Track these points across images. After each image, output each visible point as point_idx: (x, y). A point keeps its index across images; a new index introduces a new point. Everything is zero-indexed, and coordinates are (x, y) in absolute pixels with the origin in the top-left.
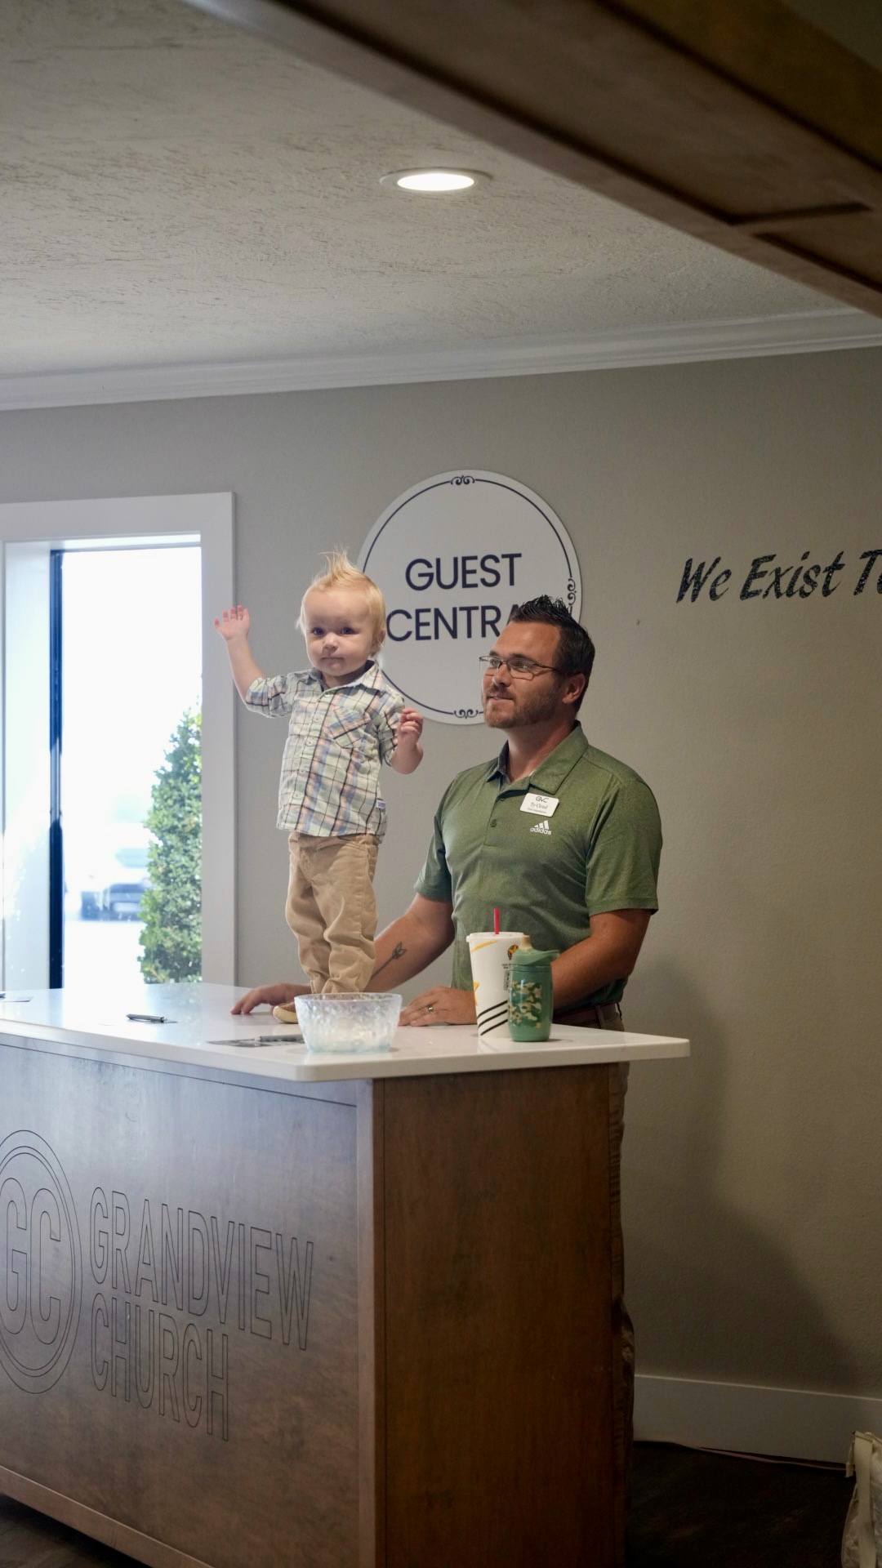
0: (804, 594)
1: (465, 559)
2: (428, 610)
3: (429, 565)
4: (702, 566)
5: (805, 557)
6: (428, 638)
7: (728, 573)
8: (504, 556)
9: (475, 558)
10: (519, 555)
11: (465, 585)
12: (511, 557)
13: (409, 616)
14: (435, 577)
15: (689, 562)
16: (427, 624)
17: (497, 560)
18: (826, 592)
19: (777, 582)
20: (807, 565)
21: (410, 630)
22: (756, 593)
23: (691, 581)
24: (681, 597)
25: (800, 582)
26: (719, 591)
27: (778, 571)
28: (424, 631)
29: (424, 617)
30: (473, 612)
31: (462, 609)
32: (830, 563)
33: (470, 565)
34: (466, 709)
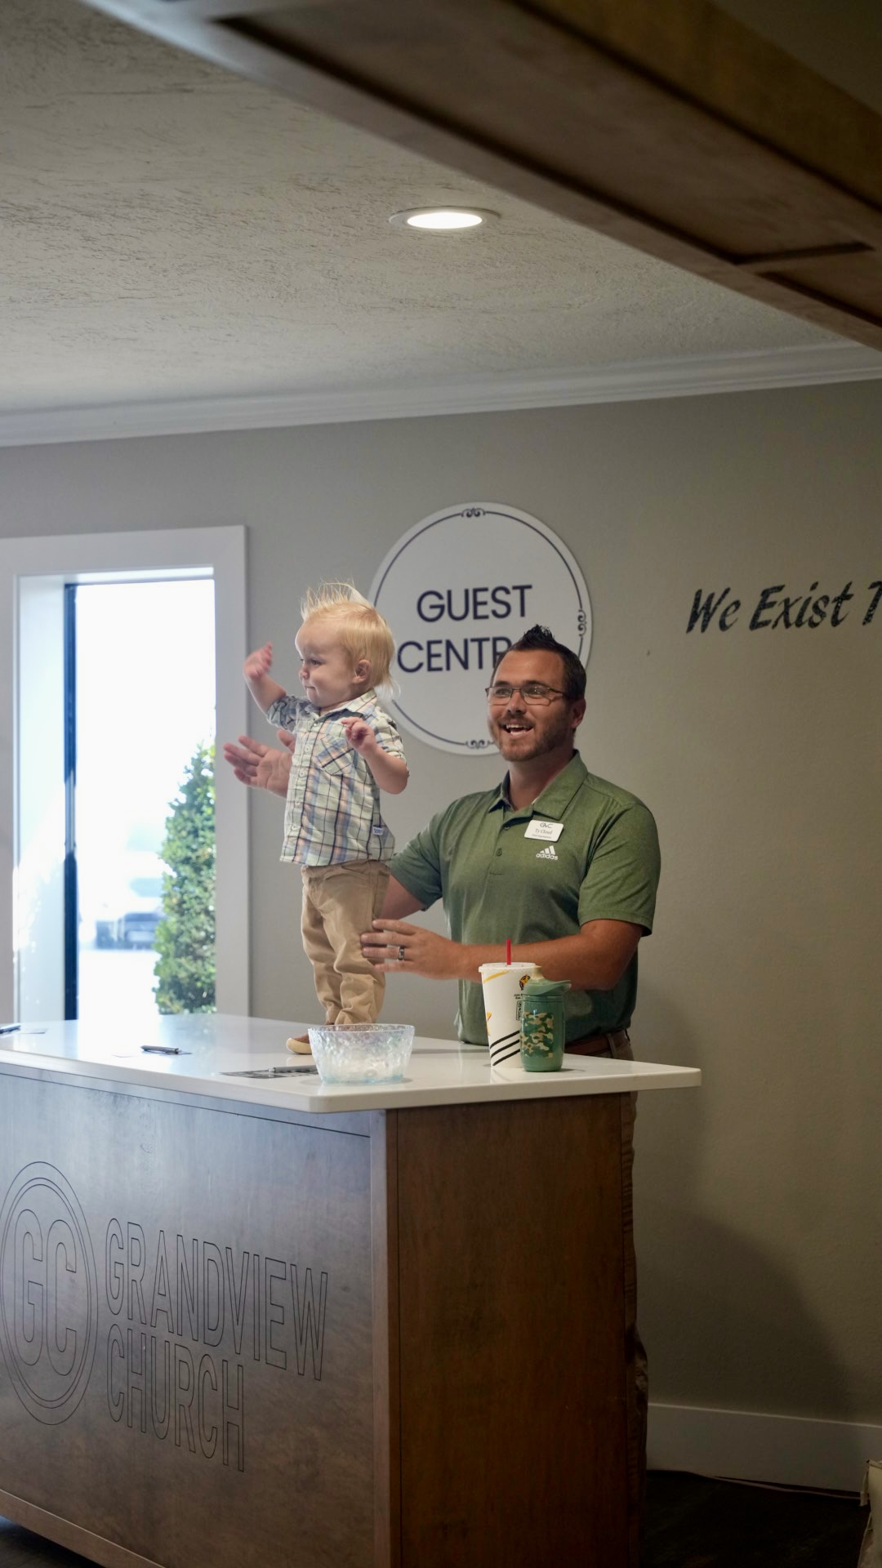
0: (813, 624)
1: (476, 591)
2: (439, 642)
3: (440, 597)
4: (711, 597)
5: (814, 587)
6: (440, 669)
7: (737, 604)
8: (515, 588)
9: (485, 590)
10: (529, 587)
11: (476, 617)
12: (522, 589)
13: (420, 647)
14: (445, 609)
15: (699, 594)
16: (438, 655)
17: (507, 591)
18: (835, 622)
19: (786, 613)
20: (816, 595)
21: (421, 661)
22: (766, 623)
23: (701, 612)
24: (690, 628)
25: (809, 612)
26: (728, 621)
27: (787, 601)
28: (435, 662)
29: (435, 649)
30: (485, 644)
31: (473, 640)
32: (839, 594)
33: (481, 597)
34: (478, 741)
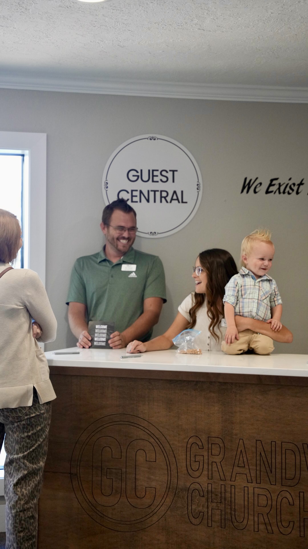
0: (289, 193)
1: (153, 171)
2: (137, 191)
3: (137, 172)
4: (251, 180)
5: (290, 179)
6: (137, 202)
7: (261, 184)
8: (170, 171)
9: (158, 170)
10: (177, 171)
11: (153, 181)
12: (173, 171)
13: (128, 192)
14: (139, 177)
15: (246, 179)
16: (136, 196)
17: (167, 172)
18: (297, 193)
19: (279, 189)
20: (291, 183)
21: (128, 198)
22: (272, 192)
23: (247, 186)
24: (242, 191)
25: (288, 189)
26: (257, 190)
27: (280, 184)
28: (135, 199)
29: (134, 193)
30: (157, 193)
31: (152, 191)
32: (299, 182)
33: (155, 173)
34: (153, 232)
